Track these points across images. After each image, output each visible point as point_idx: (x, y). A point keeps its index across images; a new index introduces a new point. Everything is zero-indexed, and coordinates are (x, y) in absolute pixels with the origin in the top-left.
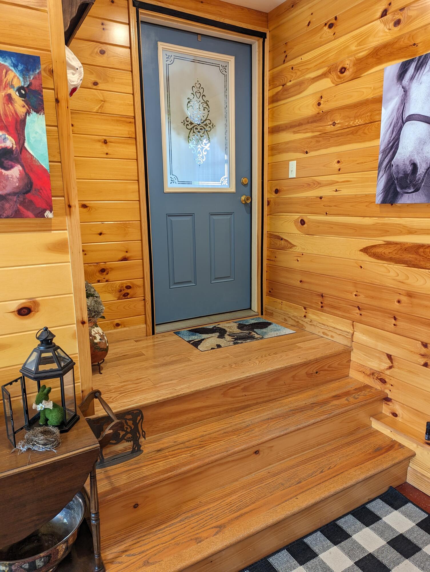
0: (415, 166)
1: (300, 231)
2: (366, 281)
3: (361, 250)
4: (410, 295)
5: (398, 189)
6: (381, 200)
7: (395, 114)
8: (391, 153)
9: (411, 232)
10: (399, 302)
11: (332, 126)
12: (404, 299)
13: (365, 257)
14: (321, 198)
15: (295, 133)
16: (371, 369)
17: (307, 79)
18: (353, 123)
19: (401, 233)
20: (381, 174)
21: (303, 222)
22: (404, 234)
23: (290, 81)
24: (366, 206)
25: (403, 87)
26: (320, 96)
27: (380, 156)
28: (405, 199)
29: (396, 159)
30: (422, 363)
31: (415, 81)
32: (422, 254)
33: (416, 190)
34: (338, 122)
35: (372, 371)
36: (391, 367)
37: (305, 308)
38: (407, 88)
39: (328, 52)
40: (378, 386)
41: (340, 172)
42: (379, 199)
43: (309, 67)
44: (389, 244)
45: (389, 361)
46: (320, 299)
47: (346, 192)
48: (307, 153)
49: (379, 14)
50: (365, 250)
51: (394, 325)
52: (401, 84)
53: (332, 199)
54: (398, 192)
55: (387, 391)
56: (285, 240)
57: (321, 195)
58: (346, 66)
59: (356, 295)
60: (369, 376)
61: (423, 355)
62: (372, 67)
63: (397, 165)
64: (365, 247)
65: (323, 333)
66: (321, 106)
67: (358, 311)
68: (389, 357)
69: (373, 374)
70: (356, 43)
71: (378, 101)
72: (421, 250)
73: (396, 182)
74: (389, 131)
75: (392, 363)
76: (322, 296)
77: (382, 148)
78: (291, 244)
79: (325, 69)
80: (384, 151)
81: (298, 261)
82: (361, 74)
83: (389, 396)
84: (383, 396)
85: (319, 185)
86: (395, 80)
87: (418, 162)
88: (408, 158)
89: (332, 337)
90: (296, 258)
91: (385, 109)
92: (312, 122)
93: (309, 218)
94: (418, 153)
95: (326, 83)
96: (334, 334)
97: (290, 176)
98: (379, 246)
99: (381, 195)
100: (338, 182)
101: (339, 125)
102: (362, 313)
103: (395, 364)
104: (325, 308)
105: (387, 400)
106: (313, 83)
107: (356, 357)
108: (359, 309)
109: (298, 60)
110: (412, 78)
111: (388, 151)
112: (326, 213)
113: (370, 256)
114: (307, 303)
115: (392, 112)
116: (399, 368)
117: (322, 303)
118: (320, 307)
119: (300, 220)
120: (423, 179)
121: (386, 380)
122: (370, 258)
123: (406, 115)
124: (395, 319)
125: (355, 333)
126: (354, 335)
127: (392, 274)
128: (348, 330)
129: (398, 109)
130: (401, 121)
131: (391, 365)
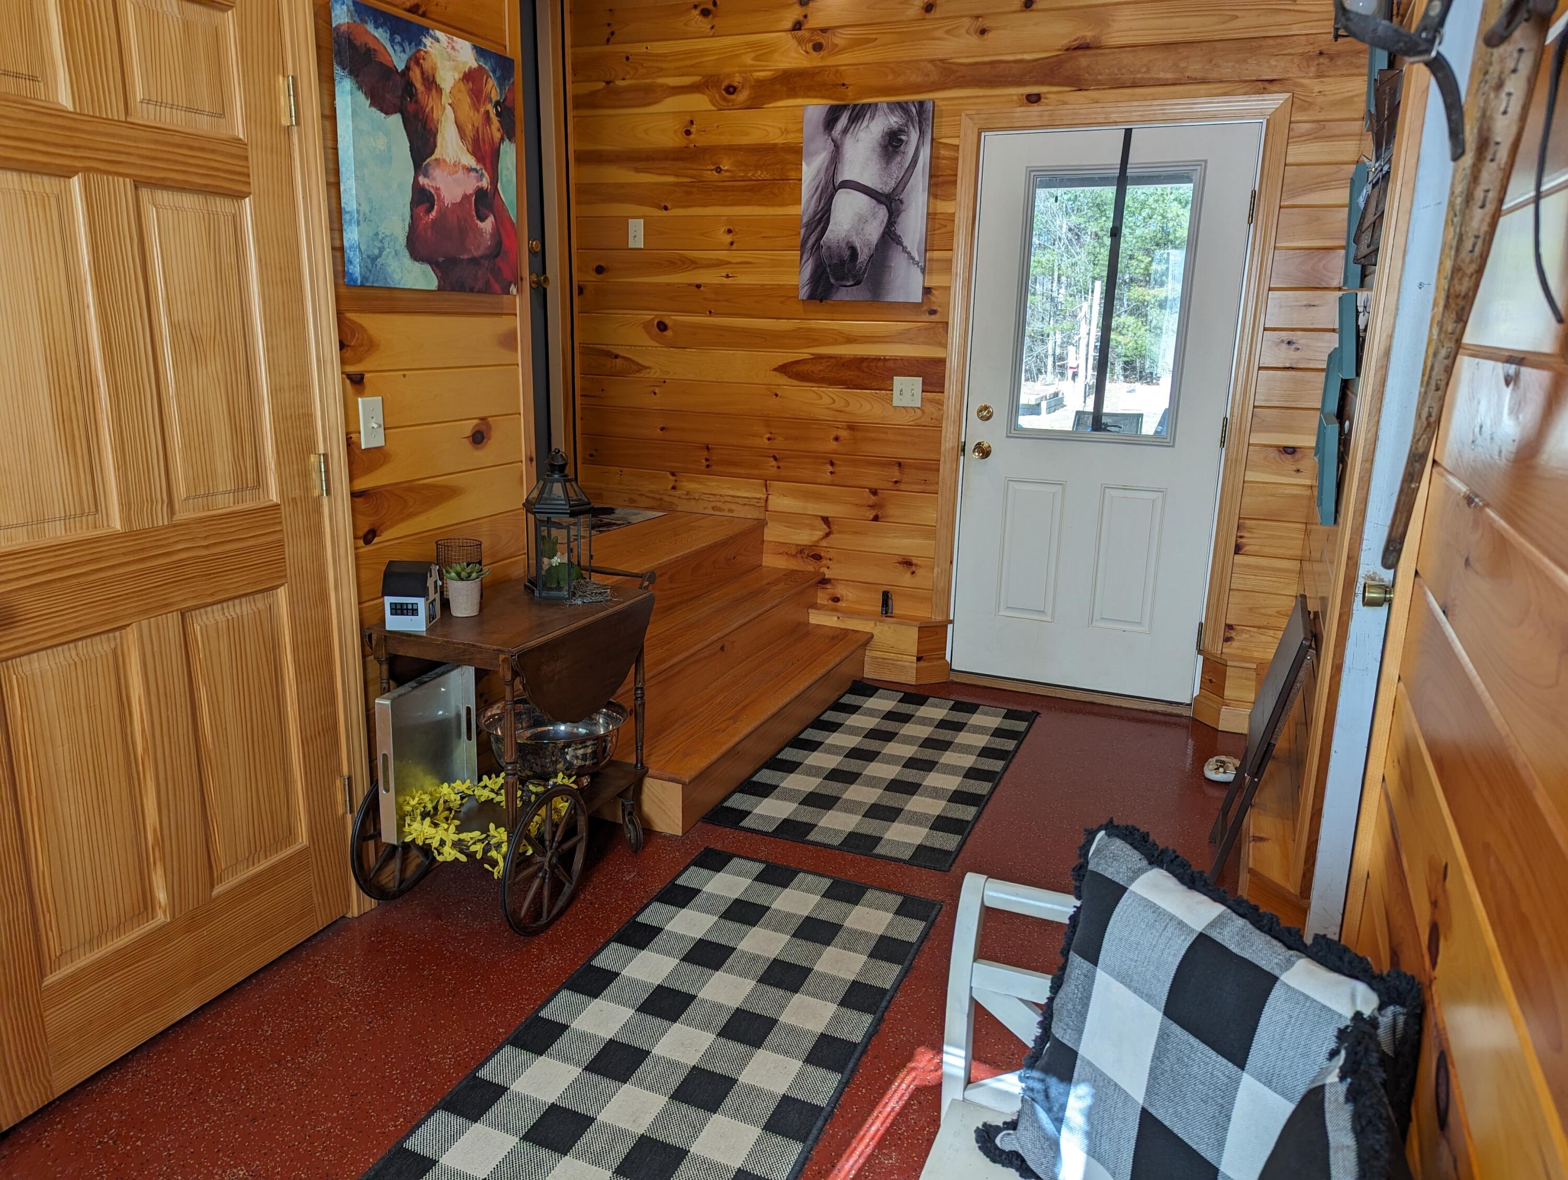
0: (853, 250)
1: (658, 342)
2: (785, 415)
3: (775, 370)
4: (852, 427)
5: (832, 281)
6: (807, 294)
7: (822, 174)
8: (819, 229)
9: (850, 340)
10: (836, 439)
11: (714, 172)
12: (844, 434)
13: (782, 379)
14: (698, 286)
15: (637, 170)
16: (797, 545)
17: (662, 86)
18: (753, 175)
19: (835, 343)
20: (805, 257)
21: (662, 327)
22: (841, 344)
23: (624, 79)
24: (782, 302)
25: (833, 140)
26: (688, 118)
27: (803, 231)
28: (843, 295)
29: (827, 238)
30: (872, 517)
31: (849, 135)
32: (866, 369)
33: (857, 283)
34: (726, 168)
35: (799, 548)
36: (827, 535)
37: (673, 474)
38: (839, 142)
39: (702, 52)
40: (810, 567)
41: (734, 247)
42: (803, 293)
43: (664, 65)
44: (818, 358)
45: (825, 527)
46: (705, 454)
47: (745, 279)
48: (666, 208)
49: (789, 25)
50: (783, 369)
51: (831, 473)
52: (830, 135)
53: (719, 290)
54: (832, 285)
55: (824, 570)
56: (624, 358)
57: (698, 282)
58: (735, 84)
59: (769, 439)
60: (794, 556)
61: (872, 507)
62: (781, 98)
63: (829, 248)
64: (781, 364)
65: (713, 508)
66: (692, 136)
67: (774, 463)
68: (826, 520)
69: (801, 552)
70: (753, 55)
71: (796, 152)
72: (865, 364)
73: (828, 270)
74: (815, 197)
75: (829, 527)
76: (708, 448)
77: (805, 220)
78: (638, 364)
79: (696, 79)
80: (808, 225)
81: (655, 393)
82: (764, 104)
83: (827, 576)
84: (817, 579)
85: (694, 264)
86: (821, 129)
87: (858, 245)
88: (843, 239)
89: (730, 510)
90: (651, 389)
91: (808, 164)
92: (674, 159)
93: (672, 319)
94: (858, 234)
95: (700, 102)
96: (733, 507)
97: (632, 245)
98: (804, 361)
99: (806, 288)
100: (729, 263)
101: (727, 174)
102: (781, 464)
103: (835, 528)
104: (714, 468)
105: (824, 581)
106: (674, 94)
107: (773, 533)
108: (775, 459)
109: (640, 48)
110: (845, 131)
111: (813, 226)
112: (710, 312)
113: (790, 377)
114: (678, 465)
115: (819, 172)
116: (840, 532)
117: (707, 460)
118: (704, 468)
119: (655, 323)
120: (866, 269)
121: (822, 554)
122: (790, 380)
123: (840, 179)
124: (832, 464)
125: (770, 497)
126: (770, 501)
127: (826, 400)
128: (758, 496)
129: (827, 169)
130: (831, 186)
131: (828, 530)
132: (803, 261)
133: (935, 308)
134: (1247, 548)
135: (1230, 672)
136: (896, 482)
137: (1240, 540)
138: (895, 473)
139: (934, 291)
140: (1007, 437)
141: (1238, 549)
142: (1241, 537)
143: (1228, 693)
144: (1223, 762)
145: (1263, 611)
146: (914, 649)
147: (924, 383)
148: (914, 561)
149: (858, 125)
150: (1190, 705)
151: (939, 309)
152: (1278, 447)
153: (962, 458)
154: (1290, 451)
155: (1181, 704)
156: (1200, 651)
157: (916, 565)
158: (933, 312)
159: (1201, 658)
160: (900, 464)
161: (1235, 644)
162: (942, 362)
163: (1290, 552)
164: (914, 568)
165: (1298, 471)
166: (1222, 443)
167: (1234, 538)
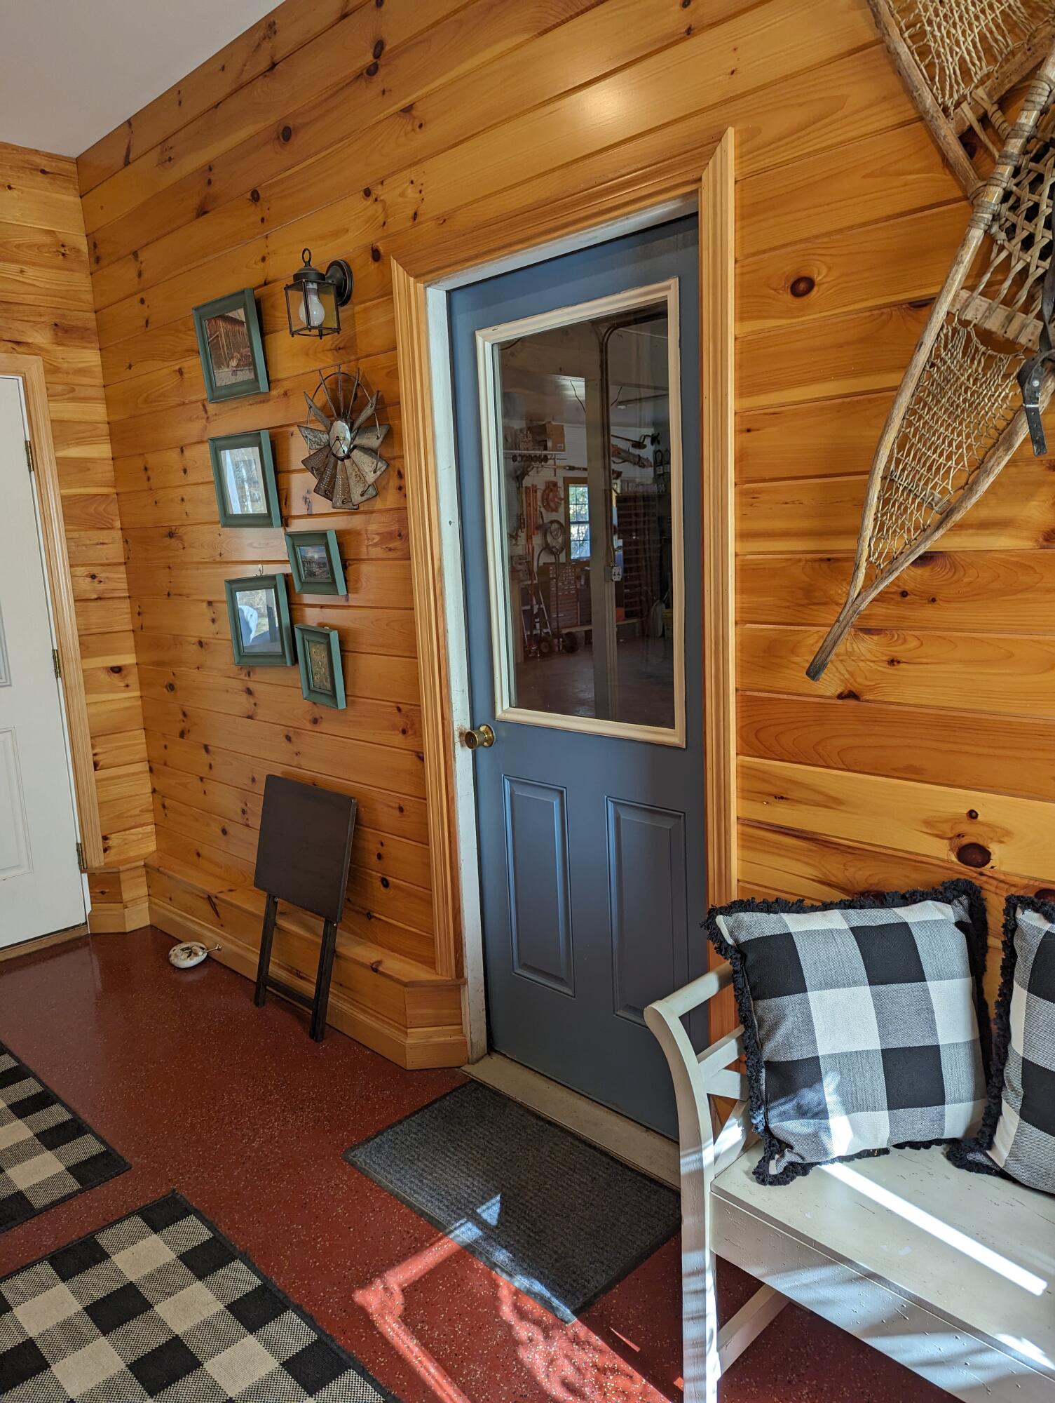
134: (101, 764)
135: (123, 876)
137: (97, 758)
141: (96, 765)
142: (95, 755)
143: (126, 896)
144: (188, 948)
145: (129, 814)
150: (86, 923)
152: (106, 668)
154: (117, 670)
155: (78, 926)
156: (83, 870)
159: (85, 876)
161: (112, 852)
163: (138, 757)
165: (127, 686)
166: (58, 672)
167: (91, 757)
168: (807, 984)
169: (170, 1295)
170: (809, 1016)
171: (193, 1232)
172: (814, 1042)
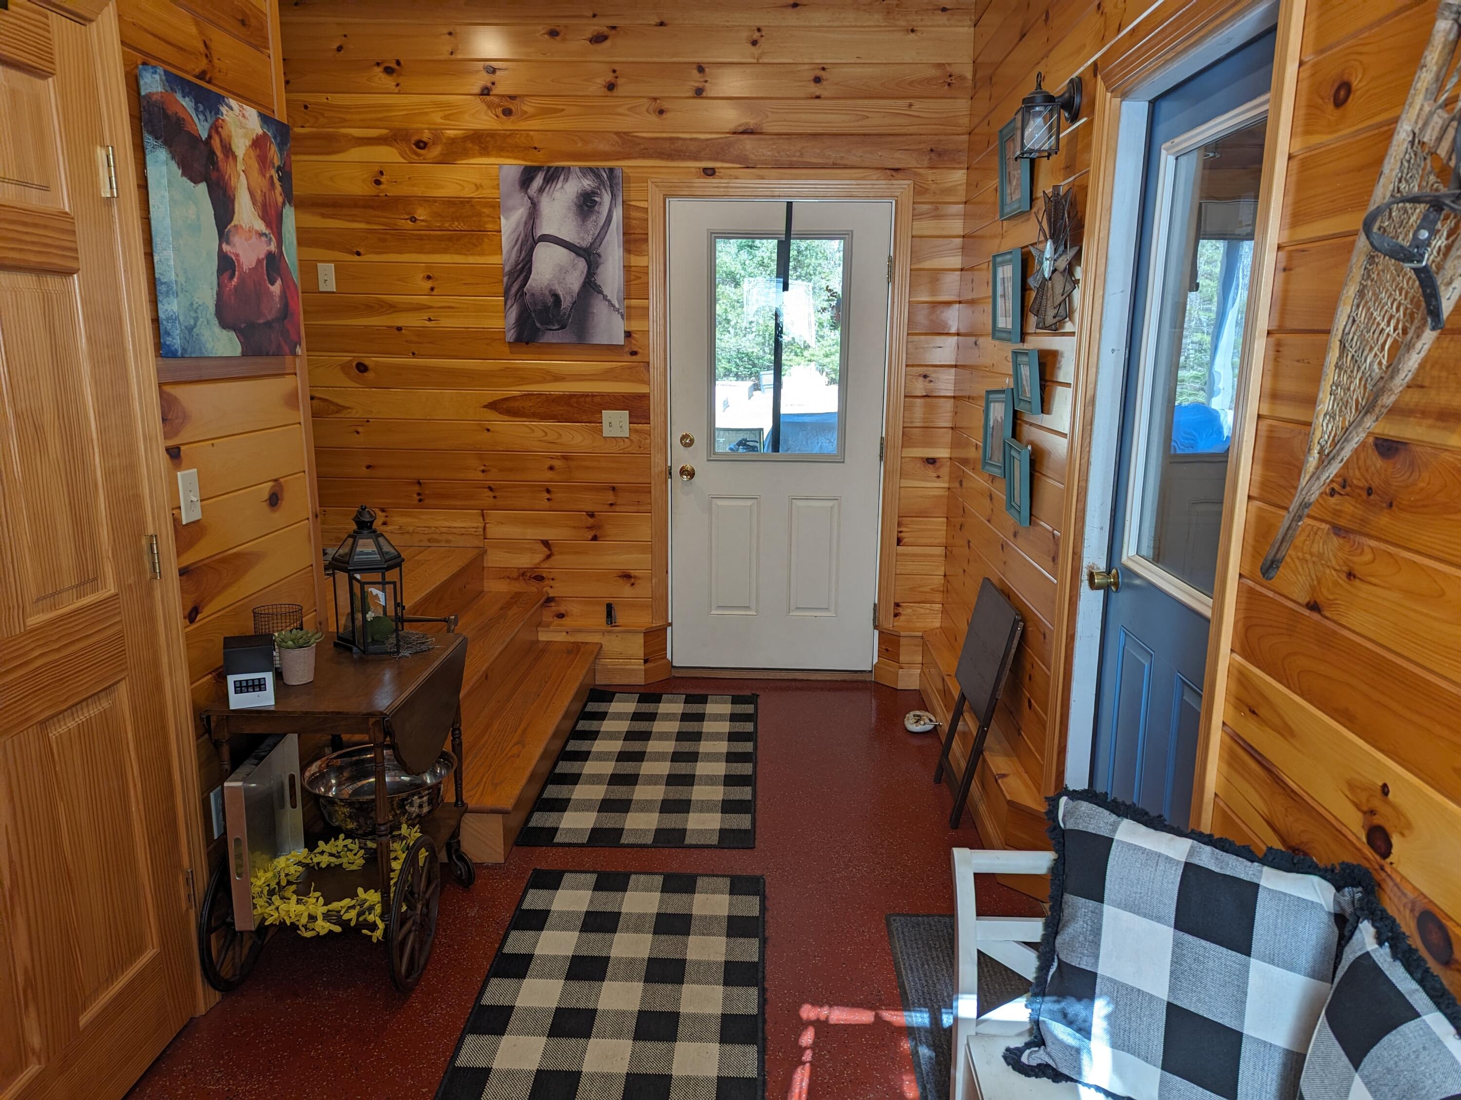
0: (556, 297)
1: (356, 382)
2: (498, 448)
3: (485, 407)
4: (565, 458)
5: (538, 325)
6: (514, 337)
7: (521, 228)
8: (521, 278)
9: (558, 378)
10: (551, 468)
11: (409, 221)
12: (557, 463)
13: (493, 415)
14: (399, 329)
15: (324, 216)
16: (519, 568)
17: (345, 136)
18: (450, 226)
19: (543, 381)
20: (509, 303)
21: (362, 368)
22: (550, 382)
23: (303, 127)
24: (487, 344)
25: (529, 198)
26: (377, 169)
27: (505, 279)
28: (550, 337)
29: (531, 286)
30: (590, 537)
31: (545, 194)
32: (575, 405)
33: (563, 327)
34: (421, 218)
35: (521, 571)
36: (549, 557)
37: (383, 510)
38: (536, 200)
39: (389, 107)
40: (533, 588)
41: (435, 292)
42: (510, 336)
43: (348, 117)
44: (528, 396)
45: (545, 549)
46: (417, 488)
47: (448, 322)
48: (358, 254)
49: (477, 90)
50: (493, 406)
51: (548, 499)
52: (526, 193)
53: (421, 334)
54: (538, 329)
55: (547, 589)
56: (320, 399)
57: (399, 324)
58: (425, 139)
59: (483, 471)
60: (517, 579)
61: (590, 528)
62: (474, 156)
63: (533, 295)
64: (491, 401)
65: (429, 540)
66: (382, 187)
67: (491, 494)
68: (546, 543)
69: (523, 574)
70: (441, 114)
71: (495, 206)
72: (574, 400)
73: (533, 315)
74: (516, 249)
75: (550, 549)
76: (419, 483)
77: (507, 269)
78: (337, 405)
79: (384, 132)
80: (510, 273)
81: (358, 433)
82: (456, 160)
83: (551, 595)
84: (544, 598)
85: (393, 308)
86: (517, 187)
87: (560, 293)
88: (546, 287)
89: (448, 541)
90: (354, 428)
91: (506, 218)
92: (364, 207)
93: (370, 361)
94: (559, 283)
95: (387, 154)
96: (450, 537)
97: (322, 288)
98: (514, 398)
99: (512, 331)
100: (431, 307)
101: (423, 224)
102: (497, 494)
103: (554, 549)
104: (427, 501)
105: (550, 600)
106: (360, 145)
107: (496, 559)
108: (491, 489)
109: (321, 98)
110: (541, 190)
111: (516, 274)
112: (414, 354)
113: (501, 413)
114: (388, 501)
115: (517, 226)
116: (561, 553)
117: (419, 494)
118: (416, 502)
119: (354, 364)
120: (569, 315)
121: (544, 575)
122: (500, 416)
123: (539, 233)
124: (548, 491)
125: (488, 525)
126: (488, 530)
127: (539, 434)
128: (475, 525)
129: (526, 223)
130: (531, 238)
131: (549, 552)
132: (508, 307)
133: (635, 349)
134: (905, 540)
135: (903, 641)
136: (611, 505)
137: (900, 535)
138: (610, 497)
139: (634, 335)
140: (709, 460)
141: (899, 542)
142: (901, 532)
143: (902, 658)
144: (919, 716)
145: (921, 589)
146: (641, 654)
147: (630, 416)
148: (633, 573)
149: (553, 186)
150: (871, 671)
151: (639, 350)
152: (922, 458)
153: (669, 480)
154: (932, 461)
155: (864, 671)
156: (876, 627)
157: (635, 577)
158: (634, 353)
159: (876, 632)
160: (614, 489)
161: (902, 618)
162: (645, 397)
163: (937, 541)
164: (633, 580)
165: (938, 477)
166: (881, 457)
167: (896, 533)
168: (1106, 896)
169: (703, 934)
170: (1100, 929)
171: (750, 906)
172: (1097, 957)
